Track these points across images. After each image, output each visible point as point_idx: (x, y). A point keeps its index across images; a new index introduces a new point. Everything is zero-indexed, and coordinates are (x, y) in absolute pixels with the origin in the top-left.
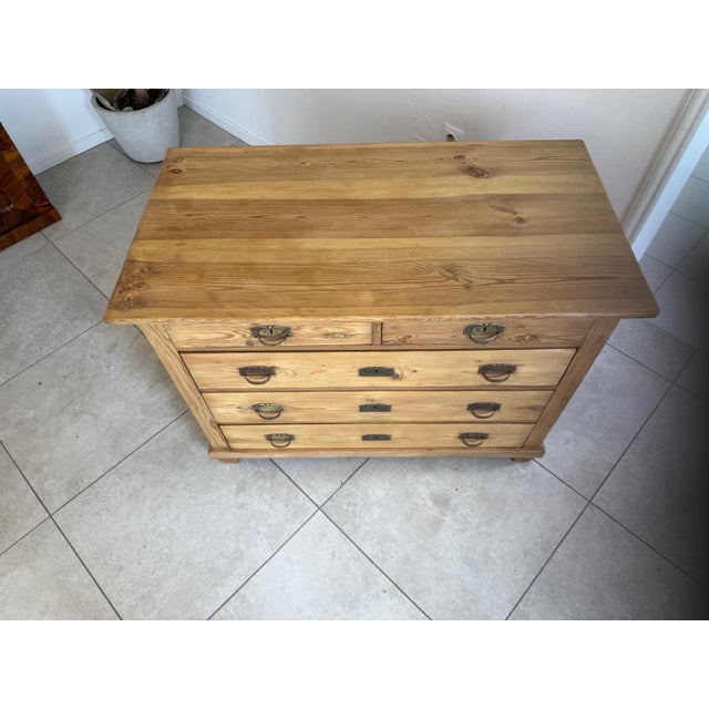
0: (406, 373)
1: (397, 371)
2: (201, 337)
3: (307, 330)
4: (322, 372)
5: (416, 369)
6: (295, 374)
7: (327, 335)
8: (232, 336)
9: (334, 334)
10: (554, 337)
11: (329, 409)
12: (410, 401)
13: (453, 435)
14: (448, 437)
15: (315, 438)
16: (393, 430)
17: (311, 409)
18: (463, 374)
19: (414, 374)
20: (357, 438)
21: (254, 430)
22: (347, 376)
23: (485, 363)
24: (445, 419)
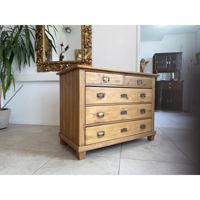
1: (127, 96)
3: (113, 79)
4: (114, 96)
5: (131, 95)
6: (109, 97)
8: (98, 80)
11: (114, 114)
12: (130, 109)
13: (139, 126)
14: (138, 127)
15: (110, 132)
16: (127, 125)
17: (110, 114)
18: (138, 97)
19: (130, 97)
20: (120, 131)
21: (94, 130)
22: (119, 98)
23: (141, 93)
24: (137, 117)
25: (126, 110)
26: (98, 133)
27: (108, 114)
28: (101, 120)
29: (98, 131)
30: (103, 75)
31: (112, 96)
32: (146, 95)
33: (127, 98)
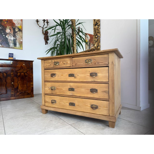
0: (77, 76)
1: (75, 75)
2: (48, 65)
3: (61, 63)
4: (63, 75)
5: (78, 74)
6: (59, 76)
7: (64, 64)
8: (51, 65)
9: (65, 63)
10: (102, 63)
11: (63, 89)
12: (78, 87)
13: (90, 105)
14: (88, 106)
15: (60, 102)
16: (75, 101)
17: (60, 89)
18: (87, 76)
19: (78, 76)
20: (68, 104)
21: (50, 98)
22: (67, 77)
23: (91, 72)
24: (86, 96)
25: (74, 87)
26: (52, 100)
27: (58, 89)
28: (54, 92)
29: (52, 99)
30: (55, 61)
31: (61, 76)
32: (99, 75)
33: (75, 77)
